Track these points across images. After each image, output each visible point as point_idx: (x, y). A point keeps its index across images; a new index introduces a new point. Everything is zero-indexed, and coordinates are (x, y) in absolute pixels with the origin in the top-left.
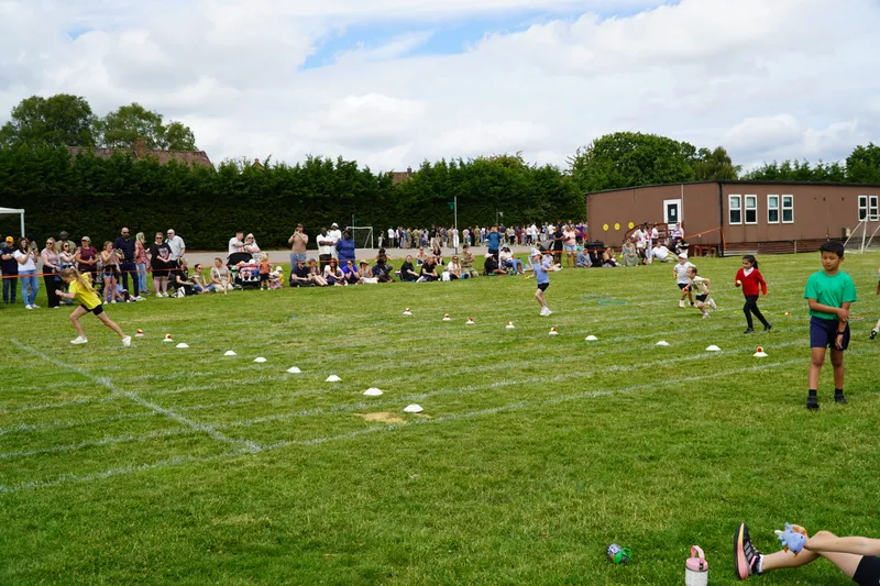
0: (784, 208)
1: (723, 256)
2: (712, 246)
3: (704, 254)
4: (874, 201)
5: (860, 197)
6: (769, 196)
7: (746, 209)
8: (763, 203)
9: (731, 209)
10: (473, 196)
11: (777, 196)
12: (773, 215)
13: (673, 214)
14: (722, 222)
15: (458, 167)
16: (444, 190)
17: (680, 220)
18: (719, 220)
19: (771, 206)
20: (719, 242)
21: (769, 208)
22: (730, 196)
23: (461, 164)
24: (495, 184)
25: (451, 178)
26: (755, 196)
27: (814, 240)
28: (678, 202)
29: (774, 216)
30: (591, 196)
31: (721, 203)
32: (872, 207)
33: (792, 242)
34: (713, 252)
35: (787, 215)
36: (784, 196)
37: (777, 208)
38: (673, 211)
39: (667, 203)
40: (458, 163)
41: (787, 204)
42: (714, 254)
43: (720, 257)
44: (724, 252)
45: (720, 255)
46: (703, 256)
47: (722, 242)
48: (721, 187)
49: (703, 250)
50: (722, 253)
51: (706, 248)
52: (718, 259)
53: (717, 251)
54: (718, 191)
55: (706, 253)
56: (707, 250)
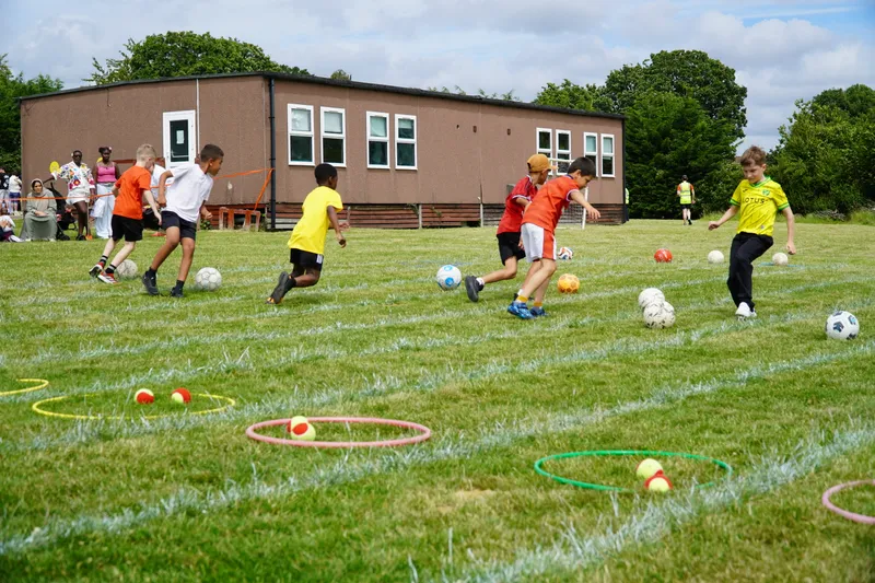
0: (398, 140)
1: (274, 229)
2: (251, 207)
3: (238, 225)
4: (563, 140)
5: (539, 130)
6: (369, 114)
7: (324, 135)
8: (356, 126)
9: (291, 132)
11: (386, 115)
12: (378, 151)
13: (180, 140)
14: (272, 159)
17: (192, 154)
18: (267, 156)
19: (374, 133)
20: (267, 199)
21: (369, 138)
22: (290, 106)
26: (342, 111)
27: (455, 206)
28: (190, 116)
29: (378, 153)
30: (29, 105)
31: (272, 118)
32: (558, 151)
33: (414, 207)
34: (253, 221)
35: (405, 154)
36: (398, 116)
37: (387, 139)
38: (180, 134)
39: (169, 117)
41: (405, 133)
42: (257, 225)
43: (267, 230)
44: (277, 220)
45: (269, 227)
46: (235, 228)
47: (273, 200)
48: (270, 86)
49: (237, 216)
50: (273, 223)
51: (242, 211)
52: (266, 235)
53: (262, 219)
54: (265, 96)
55: (242, 223)
56: (243, 216)
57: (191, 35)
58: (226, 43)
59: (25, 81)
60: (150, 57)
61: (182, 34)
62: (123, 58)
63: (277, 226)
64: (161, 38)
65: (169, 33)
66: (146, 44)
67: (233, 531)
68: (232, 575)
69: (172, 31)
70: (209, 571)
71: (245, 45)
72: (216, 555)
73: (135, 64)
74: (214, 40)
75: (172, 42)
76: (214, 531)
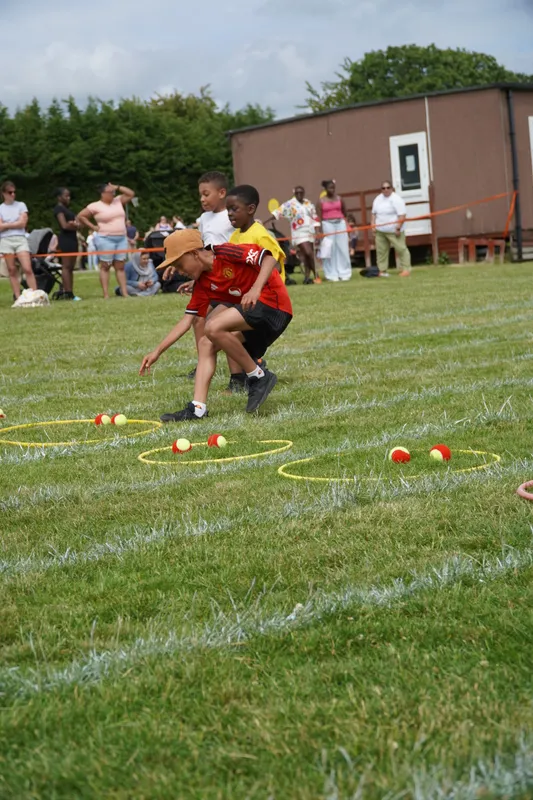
1: (521, 260)
2: (495, 237)
3: (480, 257)
10: (94, 173)
13: (411, 167)
14: (515, 181)
15: (67, 115)
16: (32, 162)
17: (425, 181)
18: (508, 177)
20: (511, 227)
23: (72, 108)
24: (138, 146)
25: (49, 137)
28: (420, 139)
30: (241, 139)
31: (512, 134)
34: (497, 252)
38: (410, 160)
39: (396, 142)
40: (64, 107)
42: (502, 256)
43: (513, 261)
44: (524, 250)
45: (516, 257)
46: (478, 260)
47: (518, 227)
48: (508, 98)
49: (479, 247)
50: (520, 253)
51: (483, 242)
52: (511, 267)
53: (507, 249)
54: (503, 109)
55: (484, 255)
56: (485, 247)
57: (413, 48)
58: (455, 54)
59: (233, 111)
60: (370, 76)
61: (404, 48)
62: (339, 80)
63: (525, 257)
64: (380, 54)
65: (390, 49)
66: (365, 63)
67: (515, 601)
68: (518, 650)
69: (393, 45)
70: (493, 645)
71: (475, 55)
72: (500, 629)
73: (353, 85)
74: (440, 52)
75: (393, 57)
76: (494, 602)
